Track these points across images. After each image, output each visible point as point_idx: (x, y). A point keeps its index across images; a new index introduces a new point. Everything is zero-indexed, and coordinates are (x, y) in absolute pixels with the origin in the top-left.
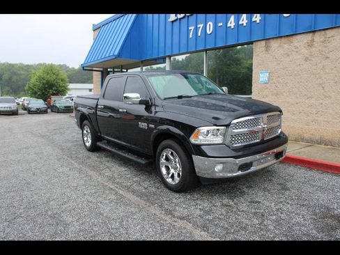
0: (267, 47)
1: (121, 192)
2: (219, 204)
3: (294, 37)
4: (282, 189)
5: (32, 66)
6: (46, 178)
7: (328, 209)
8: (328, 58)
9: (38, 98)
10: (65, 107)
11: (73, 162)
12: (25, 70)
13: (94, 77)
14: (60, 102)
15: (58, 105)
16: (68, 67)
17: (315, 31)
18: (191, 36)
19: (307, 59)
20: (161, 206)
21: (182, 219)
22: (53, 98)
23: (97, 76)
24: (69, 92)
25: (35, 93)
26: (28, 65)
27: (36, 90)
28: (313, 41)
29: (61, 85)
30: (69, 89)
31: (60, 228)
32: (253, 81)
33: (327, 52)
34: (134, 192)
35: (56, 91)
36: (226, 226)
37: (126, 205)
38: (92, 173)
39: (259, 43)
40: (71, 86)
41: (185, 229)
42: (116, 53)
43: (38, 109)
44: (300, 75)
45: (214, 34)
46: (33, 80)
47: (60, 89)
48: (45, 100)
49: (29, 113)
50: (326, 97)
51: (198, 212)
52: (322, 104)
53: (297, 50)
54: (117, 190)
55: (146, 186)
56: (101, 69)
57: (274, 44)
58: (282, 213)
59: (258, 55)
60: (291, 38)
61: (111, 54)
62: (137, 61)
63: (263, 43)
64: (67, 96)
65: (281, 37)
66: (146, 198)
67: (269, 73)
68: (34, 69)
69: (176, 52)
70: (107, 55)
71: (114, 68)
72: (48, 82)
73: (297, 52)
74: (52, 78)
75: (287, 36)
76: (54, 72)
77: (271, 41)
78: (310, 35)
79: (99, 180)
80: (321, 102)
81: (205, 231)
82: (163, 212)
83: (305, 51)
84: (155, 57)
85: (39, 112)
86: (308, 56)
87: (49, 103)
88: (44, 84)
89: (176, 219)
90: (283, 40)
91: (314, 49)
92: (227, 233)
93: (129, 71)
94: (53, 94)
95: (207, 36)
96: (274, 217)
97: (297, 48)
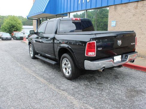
0: (115, 9)
1: (38, 78)
2: (83, 84)
3: (128, 4)
4: (115, 78)
5: (5, 16)
6: (4, 71)
7: (134, 88)
8: (144, 15)
9: (7, 33)
10: (20, 37)
11: (18, 63)
12: (2, 19)
13: (34, 22)
14: (18, 34)
15: (16, 36)
16: (23, 18)
17: (138, 1)
18: (79, 3)
19: (134, 15)
20: (55, 85)
21: (63, 90)
22: (15, 33)
23: (35, 22)
24: (23, 30)
25: (6, 30)
26: (3, 16)
27: (6, 28)
28: (137, 6)
29: (18, 26)
30: (23, 29)
31: (6, 93)
32: (108, 26)
33: (144, 11)
34: (44, 78)
35: (16, 29)
36: (83, 94)
37: (39, 83)
38: (26, 69)
39: (111, 7)
40: (24, 27)
41: (64, 95)
42: (43, 11)
43: (7, 38)
44: (130, 23)
45: (90, 2)
46: (4, 24)
47: (18, 28)
48: (10, 34)
49: (2, 40)
50: (142, 34)
51: (72, 87)
52: (140, 37)
53: (130, 10)
54: (36, 76)
55: (50, 75)
56: (37, 19)
57: (119, 7)
58: (112, 89)
59: (111, 13)
60: (127, 5)
61: (41, 11)
62: (54, 15)
63: (113, 7)
64: (22, 32)
65: (122, 4)
66: (49, 81)
67: (116, 22)
68: (6, 18)
69: (72, 10)
70: (39, 12)
71: (43, 18)
72: (12, 25)
73: (129, 11)
74: (14, 23)
75: (125, 3)
76: (15, 20)
77: (117, 6)
78: (136, 3)
79: (29, 72)
80: (140, 36)
81: (73, 96)
82: (55, 87)
83: (133, 11)
84: (62, 13)
85: (7, 39)
86: (134, 13)
87: (13, 35)
88: (10, 26)
89: (61, 91)
90: (123, 5)
91: (137, 10)
92: (83, 97)
93: (51, 19)
94: (15, 31)
95: (87, 3)
96: (107, 91)
97: (130, 9)
